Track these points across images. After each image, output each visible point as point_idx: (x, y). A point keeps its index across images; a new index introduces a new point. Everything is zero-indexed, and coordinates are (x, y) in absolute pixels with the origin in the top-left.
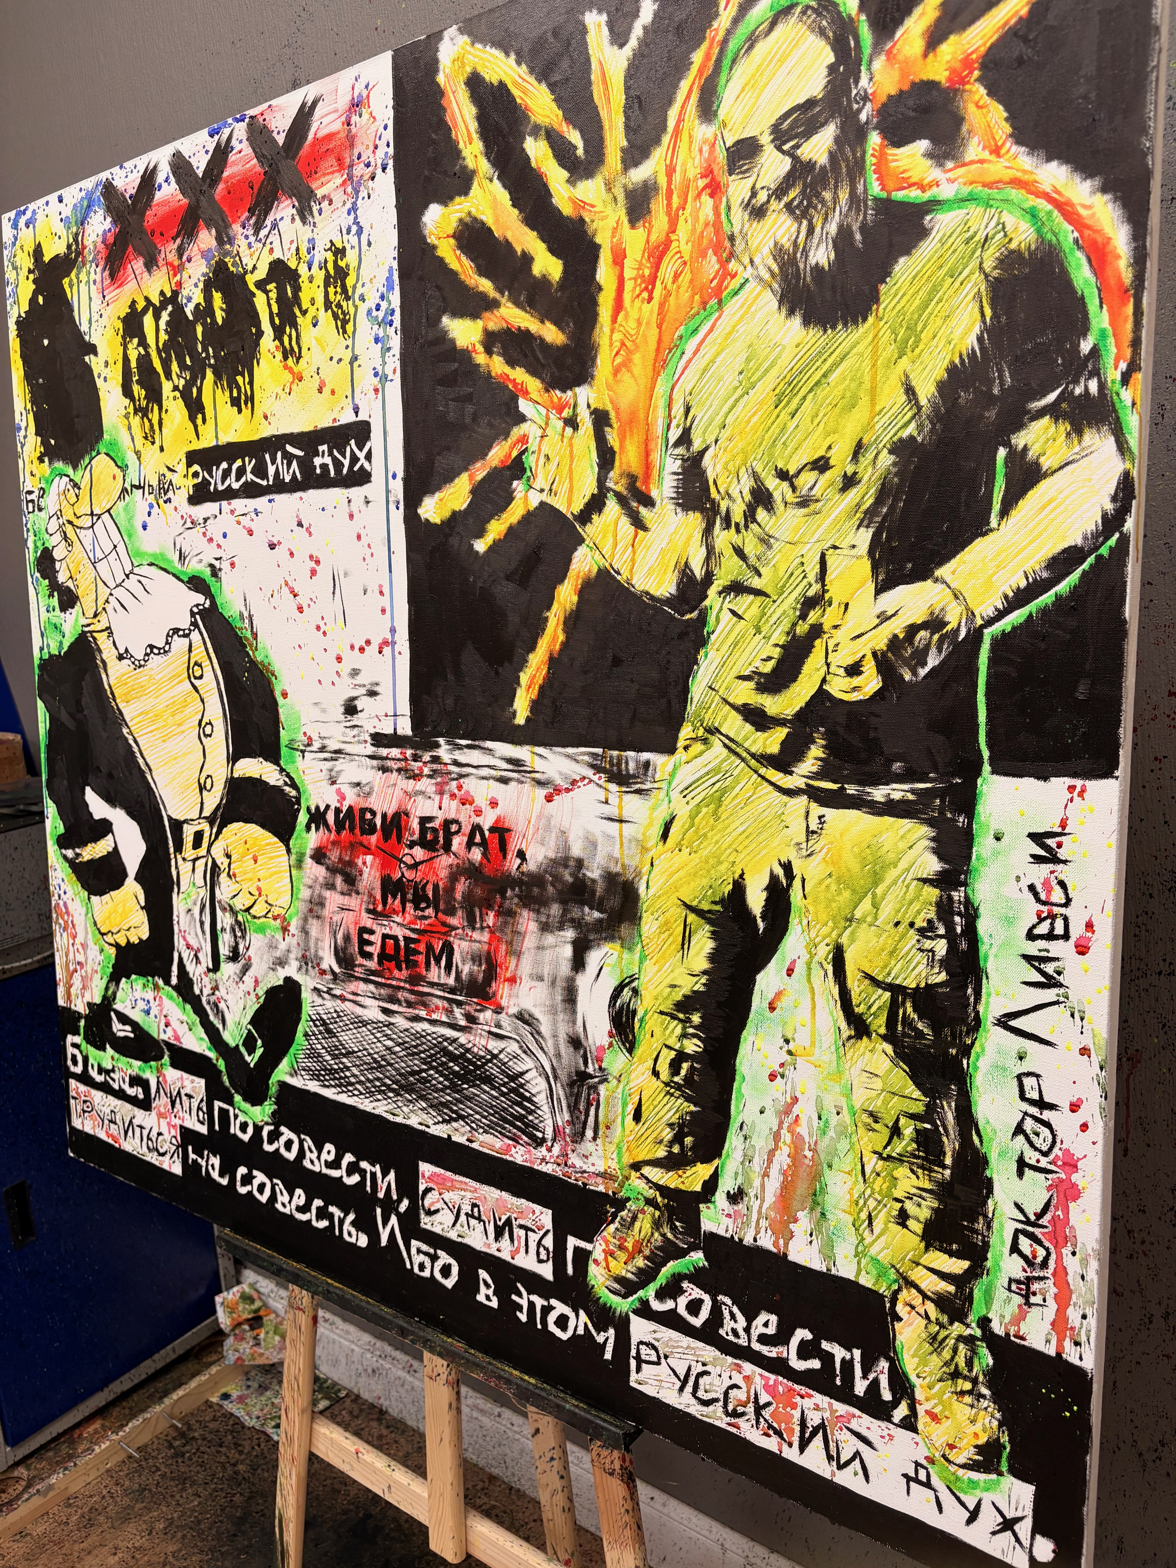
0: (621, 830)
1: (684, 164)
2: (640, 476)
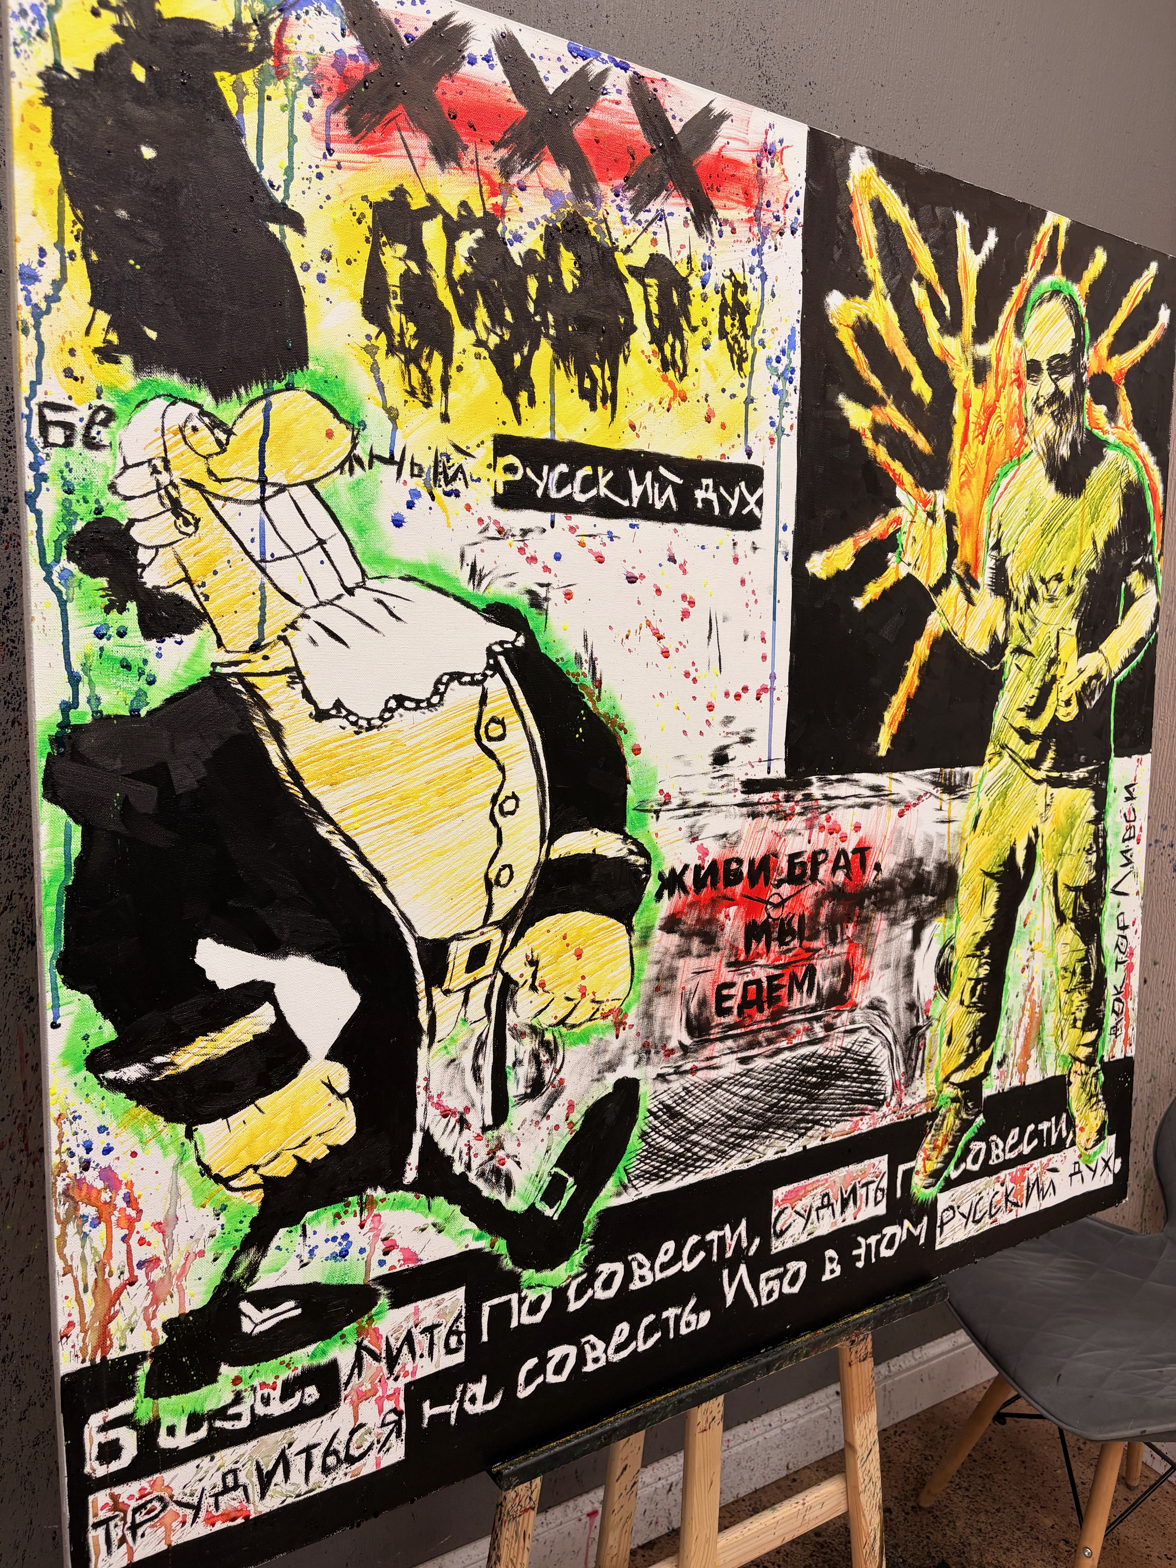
0: (949, 828)
1: (1005, 358)
2: (972, 566)
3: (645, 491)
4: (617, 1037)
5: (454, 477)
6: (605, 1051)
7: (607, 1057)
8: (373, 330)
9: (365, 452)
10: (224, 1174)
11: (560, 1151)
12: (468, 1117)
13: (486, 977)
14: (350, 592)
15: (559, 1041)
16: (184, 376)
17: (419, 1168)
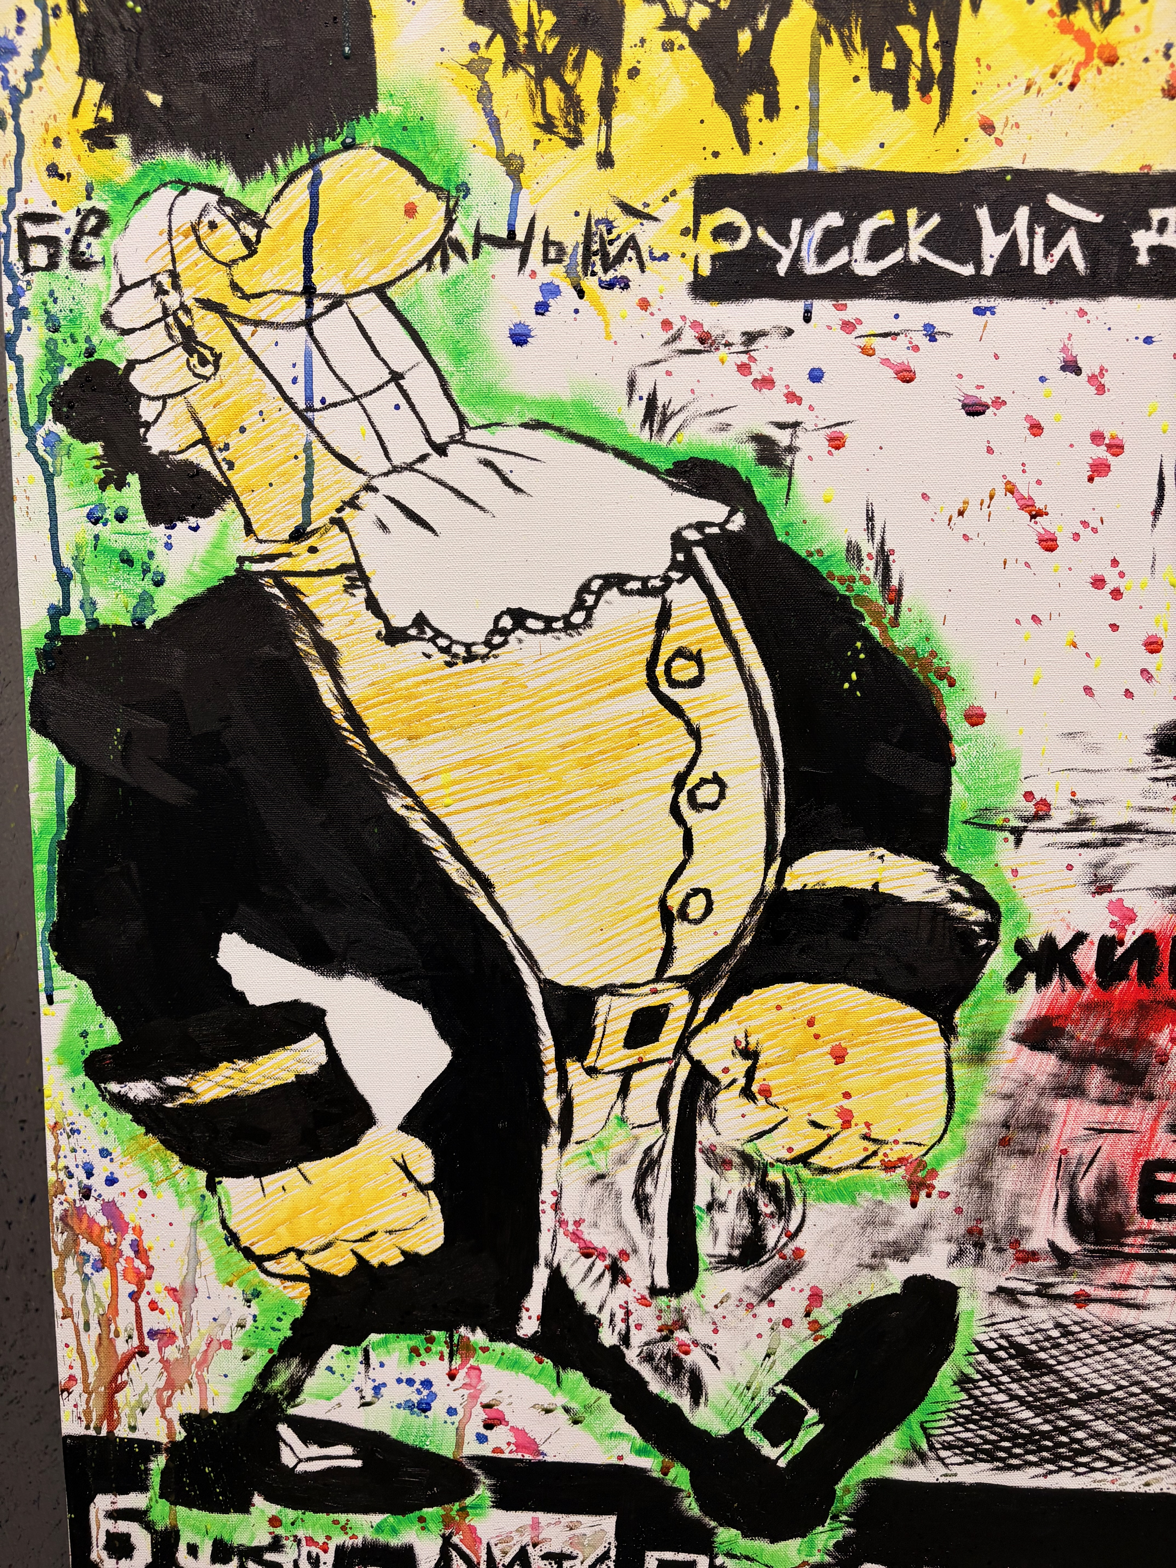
3: (1012, 245)
4: (914, 1204)
5: (620, 257)
6: (887, 1223)
7: (891, 1235)
8: (482, 33)
9: (466, 232)
10: (258, 1250)
11: (793, 1362)
12: (625, 1266)
13: (661, 1061)
14: (441, 450)
15: (796, 1188)
16: (197, 151)
17: (543, 1319)
